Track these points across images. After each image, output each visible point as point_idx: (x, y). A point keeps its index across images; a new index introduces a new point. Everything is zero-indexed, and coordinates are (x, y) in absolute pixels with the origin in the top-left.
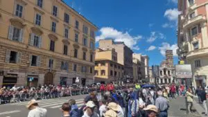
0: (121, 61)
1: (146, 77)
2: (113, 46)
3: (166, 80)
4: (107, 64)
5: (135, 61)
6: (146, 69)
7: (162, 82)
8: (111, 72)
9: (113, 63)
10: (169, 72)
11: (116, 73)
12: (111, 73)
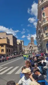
0: (11, 44)
1: (23, 51)
2: (7, 36)
3: (31, 51)
4: (5, 46)
5: (18, 43)
6: (23, 47)
7: (30, 52)
8: (7, 50)
9: (8, 45)
10: (32, 47)
11: (9, 50)
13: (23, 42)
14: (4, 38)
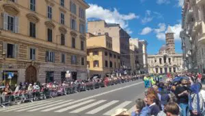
0: (116, 48)
1: (145, 66)
2: (107, 30)
3: (166, 69)
4: (101, 53)
5: (132, 48)
6: (144, 57)
7: (161, 71)
8: (106, 62)
9: (108, 52)
10: (169, 59)
11: (111, 63)
12: (106, 64)
13: (146, 44)
14: (100, 35)
